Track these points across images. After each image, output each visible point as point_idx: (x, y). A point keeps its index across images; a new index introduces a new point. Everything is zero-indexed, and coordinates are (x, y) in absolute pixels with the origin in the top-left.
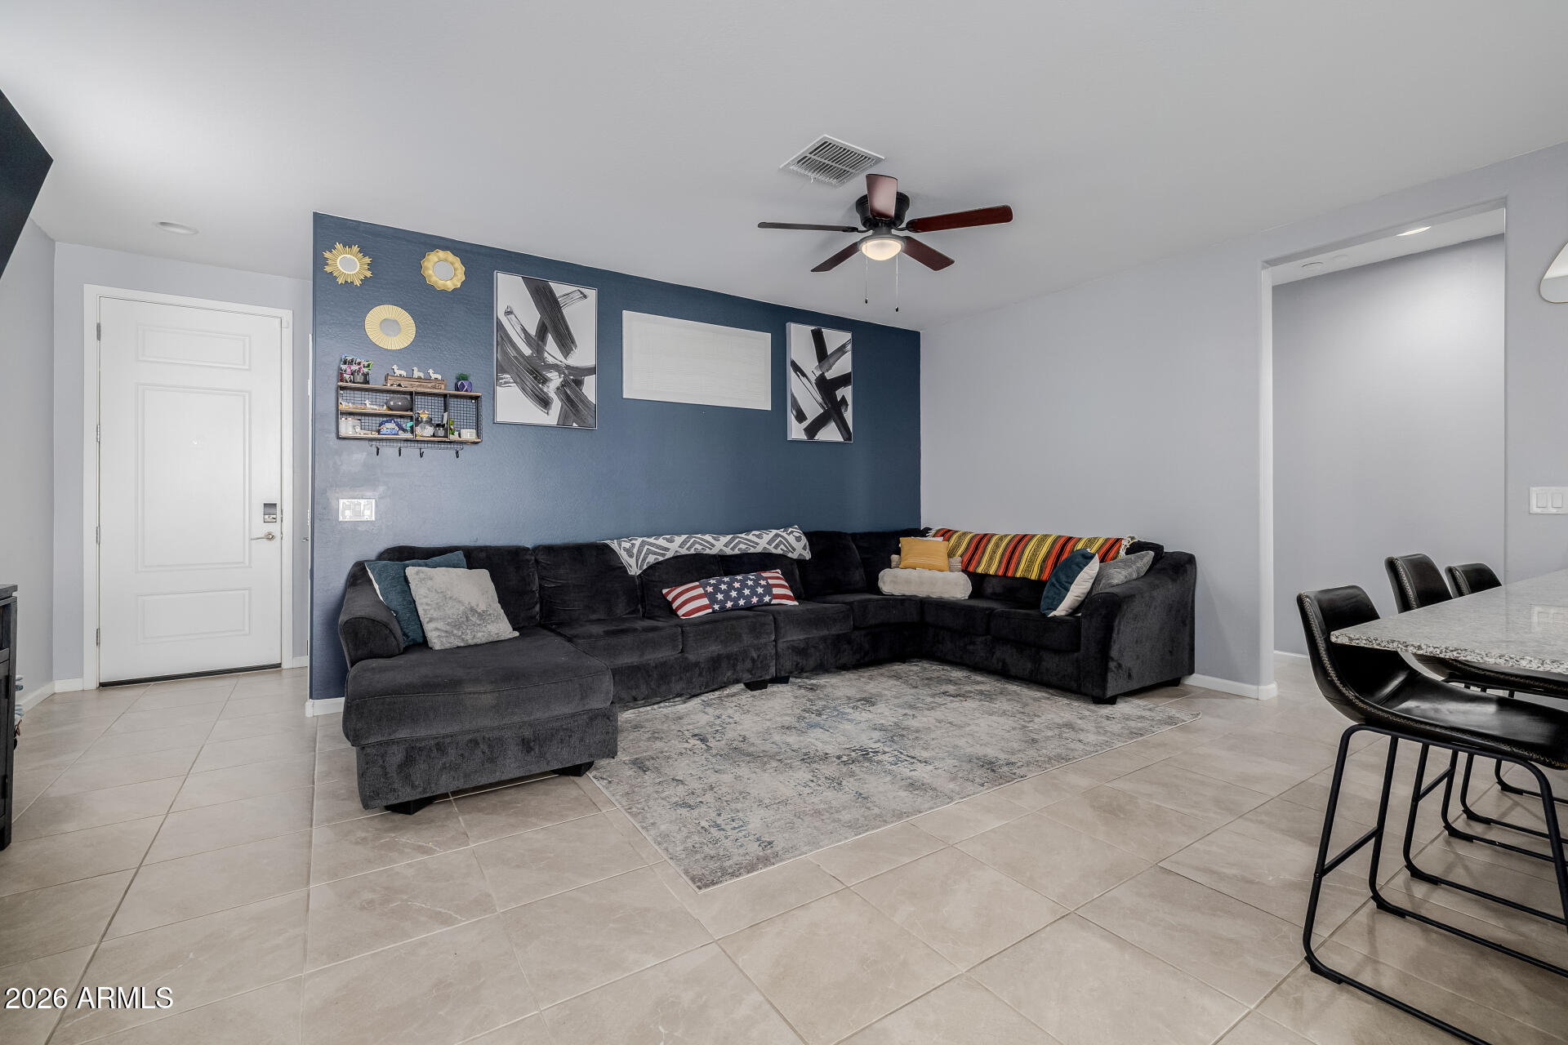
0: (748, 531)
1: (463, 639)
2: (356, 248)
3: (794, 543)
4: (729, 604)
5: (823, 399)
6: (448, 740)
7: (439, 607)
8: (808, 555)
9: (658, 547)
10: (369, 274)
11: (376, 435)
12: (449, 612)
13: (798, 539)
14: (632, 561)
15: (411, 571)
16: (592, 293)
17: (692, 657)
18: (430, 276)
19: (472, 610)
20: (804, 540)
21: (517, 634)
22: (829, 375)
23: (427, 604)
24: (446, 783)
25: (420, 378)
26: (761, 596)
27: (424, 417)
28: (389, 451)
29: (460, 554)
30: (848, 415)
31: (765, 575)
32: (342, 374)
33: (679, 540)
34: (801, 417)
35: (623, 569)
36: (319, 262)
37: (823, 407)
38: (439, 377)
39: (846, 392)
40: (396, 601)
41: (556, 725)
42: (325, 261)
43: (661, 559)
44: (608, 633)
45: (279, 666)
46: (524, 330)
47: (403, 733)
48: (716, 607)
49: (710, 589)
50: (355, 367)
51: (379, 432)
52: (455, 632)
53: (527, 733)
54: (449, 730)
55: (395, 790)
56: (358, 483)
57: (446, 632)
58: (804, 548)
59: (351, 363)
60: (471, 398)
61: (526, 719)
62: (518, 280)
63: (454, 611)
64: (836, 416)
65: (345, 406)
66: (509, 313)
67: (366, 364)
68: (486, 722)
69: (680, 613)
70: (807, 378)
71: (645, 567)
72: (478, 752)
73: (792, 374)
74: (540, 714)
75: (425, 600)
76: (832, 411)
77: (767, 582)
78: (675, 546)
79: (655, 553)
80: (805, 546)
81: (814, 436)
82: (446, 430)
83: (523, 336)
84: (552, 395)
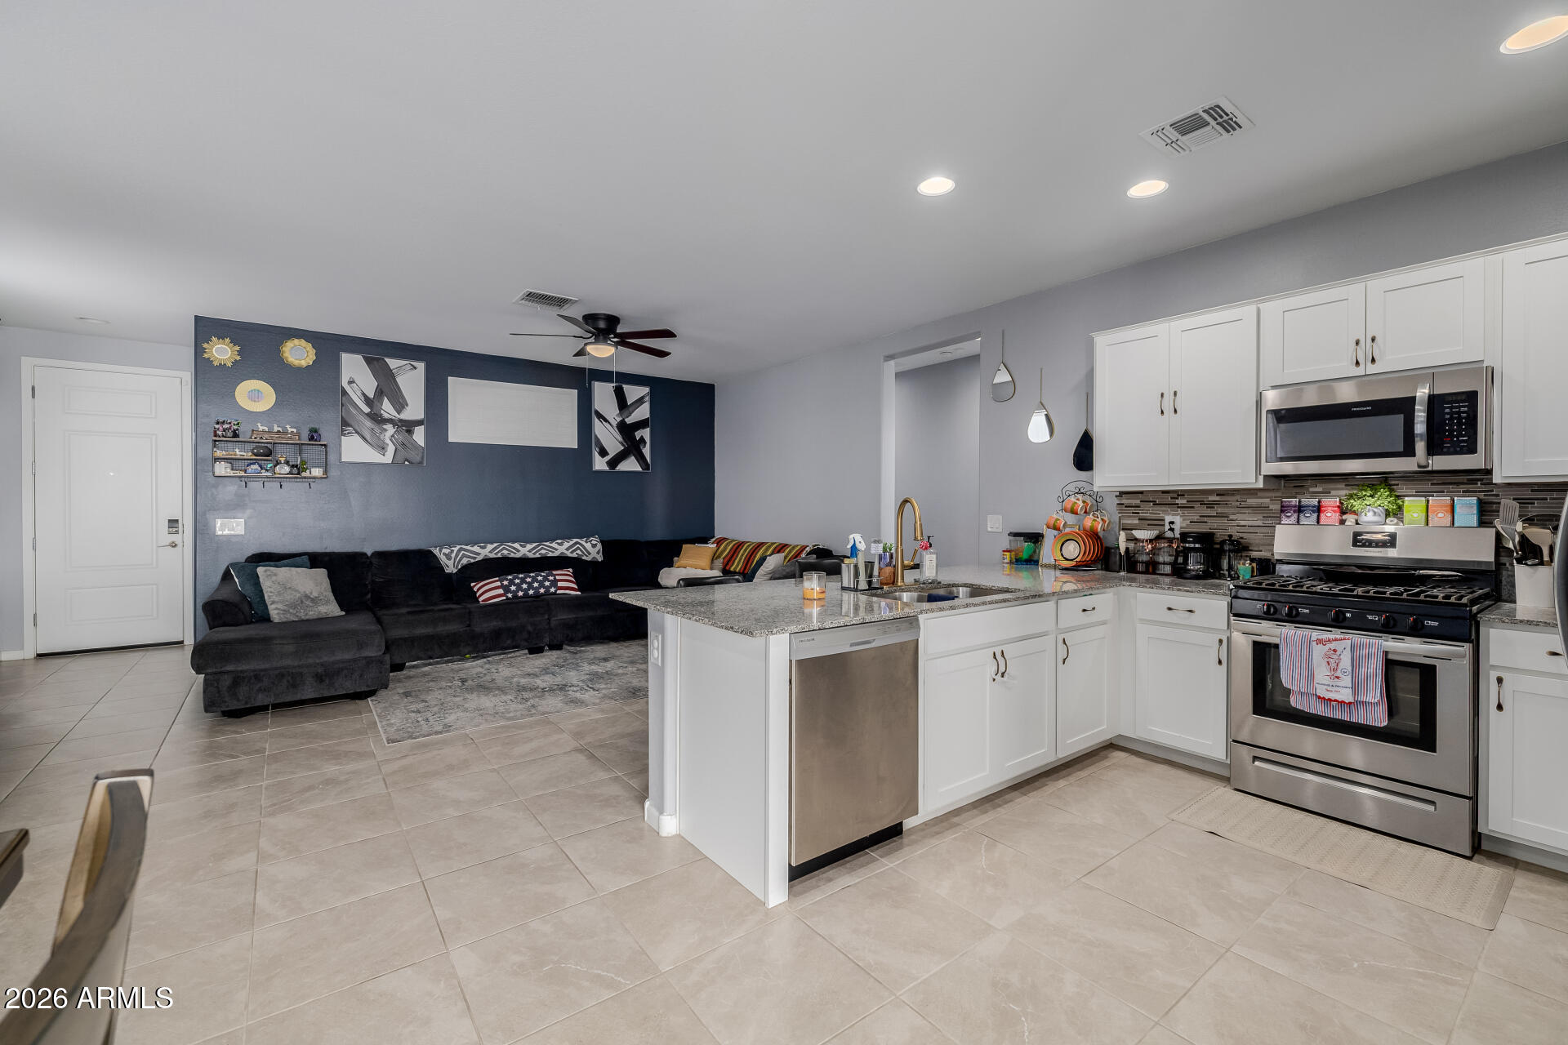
0: (552, 540)
1: (297, 616)
2: (227, 340)
3: (591, 549)
4: (520, 594)
5: (623, 438)
6: (262, 673)
7: (279, 594)
8: (600, 558)
9: (472, 552)
10: (238, 358)
11: (243, 474)
12: (288, 598)
13: (594, 546)
14: (450, 563)
15: (260, 570)
16: (421, 366)
17: (478, 629)
18: (286, 358)
19: (307, 597)
20: (599, 546)
21: (343, 613)
22: (629, 421)
23: (271, 592)
24: (261, 699)
25: (279, 432)
26: (547, 588)
27: (282, 460)
28: (255, 486)
29: (305, 558)
30: (646, 451)
31: (554, 572)
32: (215, 432)
33: (490, 547)
34: (603, 452)
35: (440, 568)
36: (199, 351)
37: (623, 445)
38: (295, 430)
39: (645, 433)
40: (249, 591)
41: (341, 666)
42: (204, 351)
43: (472, 561)
44: (409, 613)
45: (182, 642)
46: (364, 394)
47: (230, 668)
48: (510, 595)
49: (506, 583)
50: (226, 426)
51: (245, 471)
52: (291, 611)
53: (320, 670)
54: (263, 667)
55: (226, 702)
56: (233, 508)
57: (284, 611)
58: (598, 553)
59: (223, 423)
60: (322, 445)
61: (318, 661)
62: (359, 358)
63: (290, 597)
64: (634, 452)
65: (219, 453)
66: (351, 382)
67: (236, 423)
68: (288, 662)
69: (481, 599)
70: (609, 423)
71: (460, 567)
72: (285, 681)
73: (596, 422)
74: (326, 658)
75: (269, 589)
76: (632, 447)
77: (555, 578)
78: (487, 551)
79: (469, 557)
80: (599, 551)
81: (616, 466)
82: (299, 469)
83: (363, 398)
84: (388, 441)
